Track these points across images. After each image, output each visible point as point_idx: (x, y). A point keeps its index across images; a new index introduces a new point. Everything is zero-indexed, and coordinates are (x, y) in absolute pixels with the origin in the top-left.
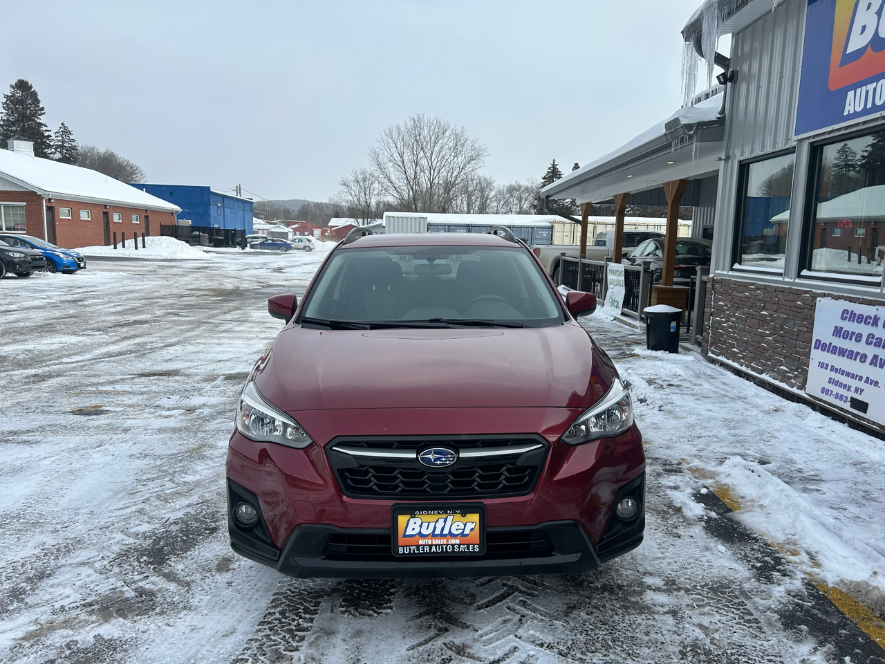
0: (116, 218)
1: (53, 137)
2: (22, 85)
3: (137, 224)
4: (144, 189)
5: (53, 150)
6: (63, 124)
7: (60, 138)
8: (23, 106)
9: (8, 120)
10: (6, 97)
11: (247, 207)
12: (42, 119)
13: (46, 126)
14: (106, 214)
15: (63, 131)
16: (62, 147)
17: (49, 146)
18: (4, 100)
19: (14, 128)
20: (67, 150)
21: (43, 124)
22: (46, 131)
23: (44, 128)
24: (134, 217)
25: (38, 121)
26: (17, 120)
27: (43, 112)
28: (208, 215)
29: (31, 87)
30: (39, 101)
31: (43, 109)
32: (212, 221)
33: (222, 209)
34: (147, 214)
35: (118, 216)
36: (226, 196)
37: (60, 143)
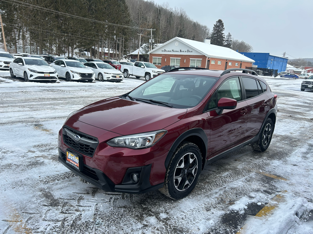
0: (230, 64)
1: (226, 38)
2: (220, 21)
3: (237, 66)
4: (243, 54)
5: (225, 42)
6: (229, 33)
7: (227, 38)
8: (219, 28)
9: (214, 33)
10: (214, 25)
11: (285, 61)
12: (223, 32)
13: (224, 34)
14: (227, 63)
15: (229, 35)
16: (228, 40)
17: (224, 41)
18: (214, 26)
19: (215, 35)
20: (229, 42)
21: (223, 34)
22: (224, 36)
23: (223, 35)
24: (236, 64)
25: (222, 32)
26: (216, 33)
27: (224, 29)
28: (267, 64)
29: (222, 22)
30: (224, 26)
31: (224, 28)
32: (267, 66)
33: (273, 61)
34: (241, 63)
35: (231, 63)
36: (276, 57)
37: (227, 39)
